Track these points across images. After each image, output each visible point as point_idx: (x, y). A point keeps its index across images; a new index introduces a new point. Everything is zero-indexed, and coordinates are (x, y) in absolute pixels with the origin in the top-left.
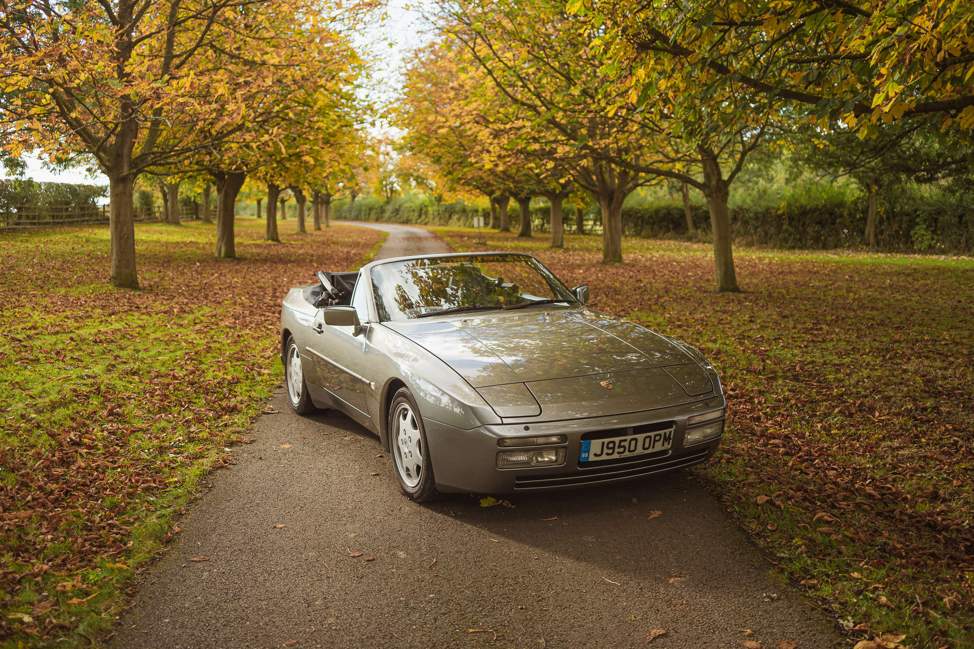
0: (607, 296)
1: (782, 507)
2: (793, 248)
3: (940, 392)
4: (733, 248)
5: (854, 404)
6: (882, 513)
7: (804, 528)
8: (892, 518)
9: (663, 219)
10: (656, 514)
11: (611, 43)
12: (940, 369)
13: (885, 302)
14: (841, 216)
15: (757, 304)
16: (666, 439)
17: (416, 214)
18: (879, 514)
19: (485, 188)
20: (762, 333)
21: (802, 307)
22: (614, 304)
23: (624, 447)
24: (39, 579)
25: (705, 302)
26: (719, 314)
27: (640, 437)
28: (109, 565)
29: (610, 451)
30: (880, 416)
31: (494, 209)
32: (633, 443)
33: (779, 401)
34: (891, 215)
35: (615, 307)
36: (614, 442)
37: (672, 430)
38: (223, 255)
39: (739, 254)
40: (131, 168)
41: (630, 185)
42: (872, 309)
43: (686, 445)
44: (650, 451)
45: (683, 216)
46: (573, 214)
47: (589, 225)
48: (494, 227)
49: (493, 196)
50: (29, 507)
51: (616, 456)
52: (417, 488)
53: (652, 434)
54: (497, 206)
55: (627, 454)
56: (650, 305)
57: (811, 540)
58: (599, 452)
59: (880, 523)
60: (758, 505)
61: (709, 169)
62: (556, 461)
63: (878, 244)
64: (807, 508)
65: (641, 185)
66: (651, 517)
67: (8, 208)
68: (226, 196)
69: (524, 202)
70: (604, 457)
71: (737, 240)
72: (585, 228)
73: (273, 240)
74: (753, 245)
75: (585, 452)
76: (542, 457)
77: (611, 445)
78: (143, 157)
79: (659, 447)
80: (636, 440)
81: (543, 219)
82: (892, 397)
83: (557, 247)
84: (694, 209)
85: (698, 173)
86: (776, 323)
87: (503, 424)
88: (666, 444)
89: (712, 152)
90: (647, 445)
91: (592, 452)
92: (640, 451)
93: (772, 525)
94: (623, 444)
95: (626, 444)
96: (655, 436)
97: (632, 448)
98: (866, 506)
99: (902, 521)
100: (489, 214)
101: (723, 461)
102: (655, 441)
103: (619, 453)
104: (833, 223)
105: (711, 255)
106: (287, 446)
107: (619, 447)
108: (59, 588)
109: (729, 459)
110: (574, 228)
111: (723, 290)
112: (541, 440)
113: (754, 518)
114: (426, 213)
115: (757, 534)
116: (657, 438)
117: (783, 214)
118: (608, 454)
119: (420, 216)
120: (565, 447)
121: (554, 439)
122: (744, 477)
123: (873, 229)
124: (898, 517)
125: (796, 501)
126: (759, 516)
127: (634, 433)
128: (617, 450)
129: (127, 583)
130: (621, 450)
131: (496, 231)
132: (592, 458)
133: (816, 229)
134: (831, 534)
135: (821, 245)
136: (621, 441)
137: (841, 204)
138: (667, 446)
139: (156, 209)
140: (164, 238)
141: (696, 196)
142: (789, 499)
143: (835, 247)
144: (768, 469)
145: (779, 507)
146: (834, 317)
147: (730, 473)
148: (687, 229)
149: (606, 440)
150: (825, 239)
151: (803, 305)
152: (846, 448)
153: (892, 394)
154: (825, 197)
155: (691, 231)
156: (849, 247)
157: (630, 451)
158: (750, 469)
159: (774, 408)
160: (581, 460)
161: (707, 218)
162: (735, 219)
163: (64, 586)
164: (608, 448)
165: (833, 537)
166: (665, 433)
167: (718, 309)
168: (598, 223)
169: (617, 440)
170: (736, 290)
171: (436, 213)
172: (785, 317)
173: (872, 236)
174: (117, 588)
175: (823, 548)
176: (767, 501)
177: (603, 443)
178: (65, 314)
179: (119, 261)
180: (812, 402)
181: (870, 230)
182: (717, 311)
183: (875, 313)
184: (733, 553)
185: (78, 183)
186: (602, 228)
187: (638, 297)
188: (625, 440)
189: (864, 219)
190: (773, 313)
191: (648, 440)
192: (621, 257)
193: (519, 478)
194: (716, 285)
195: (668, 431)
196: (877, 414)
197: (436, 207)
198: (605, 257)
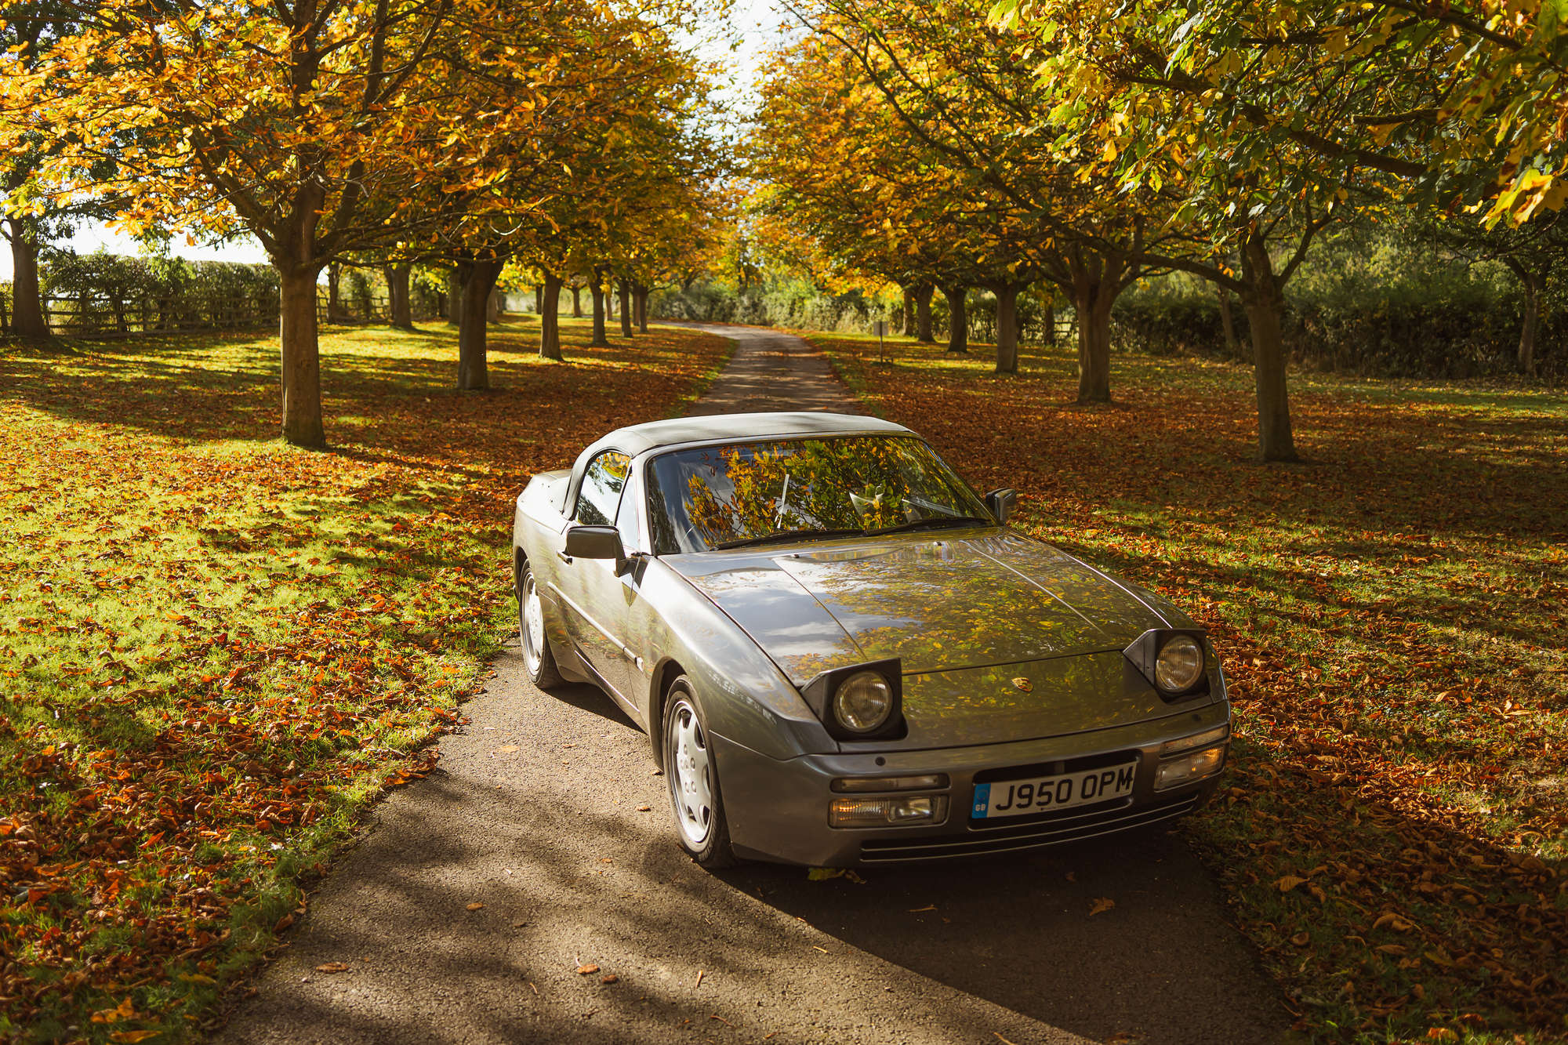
0: (1075, 468)
1: (1323, 899)
2: (1398, 375)
5: (1472, 684)
6: (1496, 911)
7: (1357, 943)
8: (1514, 920)
9: (1184, 323)
10: (1103, 905)
11: (1069, 70)
13: (1542, 484)
14: (1479, 324)
15: (1325, 486)
16: (1123, 779)
17: (786, 310)
18: (1491, 912)
19: (894, 272)
21: (1401, 492)
22: (1084, 484)
23: (1049, 794)
24: (69, 998)
25: (1238, 482)
26: (1258, 504)
27: (1078, 778)
28: (183, 976)
29: (1025, 801)
30: (1512, 709)
31: (909, 306)
32: (1065, 787)
34: (1561, 324)
35: (1085, 490)
36: (1031, 787)
37: (1134, 764)
38: (467, 383)
40: (312, 257)
41: (1127, 273)
42: (1519, 498)
43: (1159, 788)
44: (1096, 799)
46: (1038, 312)
47: (1062, 332)
48: (909, 333)
49: (909, 285)
50: (82, 853)
51: (1034, 809)
52: (704, 844)
53: (1098, 772)
54: (914, 300)
55: (1053, 806)
56: (1145, 486)
57: (1365, 970)
58: (1005, 803)
59: (1492, 930)
60: (1281, 894)
61: (1249, 258)
62: (930, 817)
63: (1539, 372)
64: (1364, 901)
65: (1143, 275)
66: (1096, 911)
68: (474, 293)
69: (956, 294)
70: (1014, 811)
72: (1056, 335)
73: (552, 357)
74: (1333, 369)
75: (981, 802)
76: (906, 807)
77: (1026, 791)
78: (332, 237)
79: (1110, 793)
80: (1070, 782)
81: (988, 321)
82: (1536, 673)
83: (1007, 371)
84: (1236, 308)
87: (840, 753)
88: (1123, 788)
90: (1088, 791)
91: (993, 802)
92: (1076, 800)
93: (1301, 938)
94: (1046, 789)
95: (1053, 789)
96: (1104, 775)
97: (1063, 796)
98: (1469, 897)
99: (1530, 926)
100: (901, 312)
101: (1232, 799)
102: (1103, 783)
103: (1039, 804)
104: (1466, 335)
106: (510, 748)
107: (1040, 794)
108: (95, 1019)
109: (1242, 795)
110: (1039, 335)
111: (1270, 458)
112: (905, 782)
113: (1272, 920)
114: (801, 309)
115: (1274, 953)
116: (1108, 778)
117: (1383, 319)
118: (1019, 806)
119: (791, 314)
120: (947, 795)
121: (927, 780)
122: (1265, 834)
123: (1530, 347)
124: (1523, 918)
125: (1349, 887)
126: (1280, 918)
127: (1067, 772)
128: (1036, 799)
129: (207, 1012)
130: (1044, 798)
131: (912, 340)
132: (992, 812)
133: (1438, 344)
134: (1400, 957)
135: (1444, 371)
136: (1043, 785)
137: (1480, 306)
138: (1125, 791)
139: (377, 303)
140: (384, 352)
142: (1338, 880)
143: (1469, 376)
144: (1308, 817)
145: (1316, 898)
146: (1451, 515)
147: (1239, 826)
148: (1224, 341)
149: (1017, 784)
150: (1452, 362)
151: (1403, 488)
152: (1449, 773)
153: (1537, 665)
154: (1454, 292)
155: (1230, 345)
156: (1491, 375)
157: (1058, 801)
158: (1275, 818)
160: (974, 816)
163: (104, 1016)
164: (1020, 796)
165: (1405, 963)
166: (1121, 771)
167: (1258, 495)
169: (1036, 782)
170: (1292, 458)
171: (817, 310)
173: (1529, 358)
174: (189, 1023)
175: (1384, 985)
176: (1299, 887)
177: (1012, 788)
178: (200, 495)
179: (295, 403)
180: (1399, 680)
181: (1525, 347)
182: (1256, 500)
183: (1522, 506)
184: (1225, 991)
185: (255, 262)
187: (1126, 469)
188: (1051, 783)
189: (1516, 330)
191: (1090, 782)
192: (1108, 394)
193: (867, 844)
194: (1260, 447)
195: (1125, 767)
196: (1508, 705)
197: (817, 300)
198: (1084, 389)
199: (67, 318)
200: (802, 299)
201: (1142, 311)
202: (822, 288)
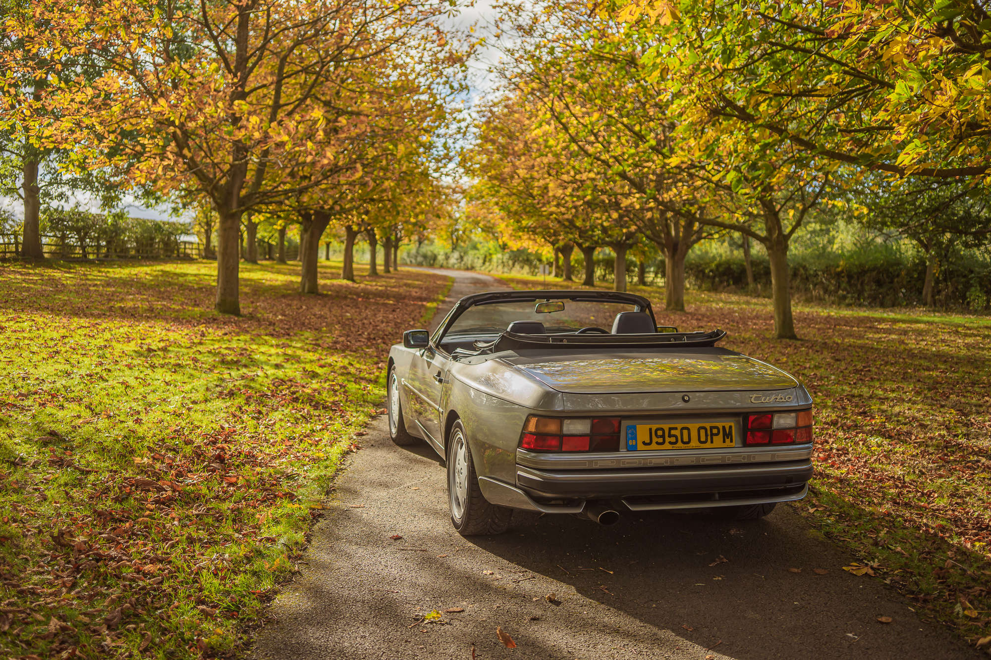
2: (851, 305)
3: (972, 423)
4: (792, 303)
9: (724, 274)
12: (975, 406)
14: (899, 275)
15: (812, 350)
17: (481, 261)
19: (551, 237)
20: (815, 371)
25: (764, 346)
30: (916, 439)
31: (557, 259)
33: (827, 424)
34: (948, 275)
38: (306, 290)
39: (798, 309)
40: (239, 206)
41: (694, 237)
42: (921, 357)
45: (743, 271)
46: (635, 266)
47: (650, 277)
48: (557, 276)
49: (557, 245)
54: (560, 255)
61: (770, 223)
63: (935, 304)
65: (705, 238)
67: (98, 241)
68: (312, 236)
69: (589, 251)
71: (796, 296)
72: (646, 279)
73: (348, 279)
74: (812, 301)
78: (249, 196)
81: (605, 270)
84: (755, 263)
85: (760, 228)
86: (829, 364)
89: (774, 207)
100: (552, 263)
104: (892, 282)
105: (771, 308)
110: (636, 279)
111: (781, 336)
114: (490, 260)
117: (842, 272)
119: (484, 263)
123: (930, 290)
131: (558, 280)
133: (874, 287)
135: (878, 303)
141: (758, 249)
143: (893, 306)
146: (884, 362)
148: (747, 284)
150: (883, 297)
151: (856, 352)
155: (751, 286)
156: (907, 305)
159: (823, 429)
161: (767, 273)
162: (795, 275)
168: (659, 275)
170: (793, 337)
171: (500, 261)
172: (838, 360)
173: (929, 296)
179: (225, 290)
181: (927, 291)
183: (923, 360)
186: (663, 280)
189: (922, 279)
190: (828, 357)
192: (683, 306)
194: (775, 333)
197: (500, 256)
198: (669, 304)
199: (53, 248)
200: (491, 254)
201: (698, 266)
202: (504, 247)
